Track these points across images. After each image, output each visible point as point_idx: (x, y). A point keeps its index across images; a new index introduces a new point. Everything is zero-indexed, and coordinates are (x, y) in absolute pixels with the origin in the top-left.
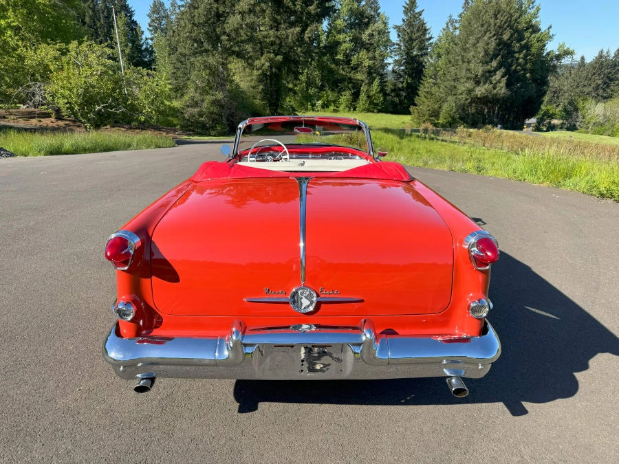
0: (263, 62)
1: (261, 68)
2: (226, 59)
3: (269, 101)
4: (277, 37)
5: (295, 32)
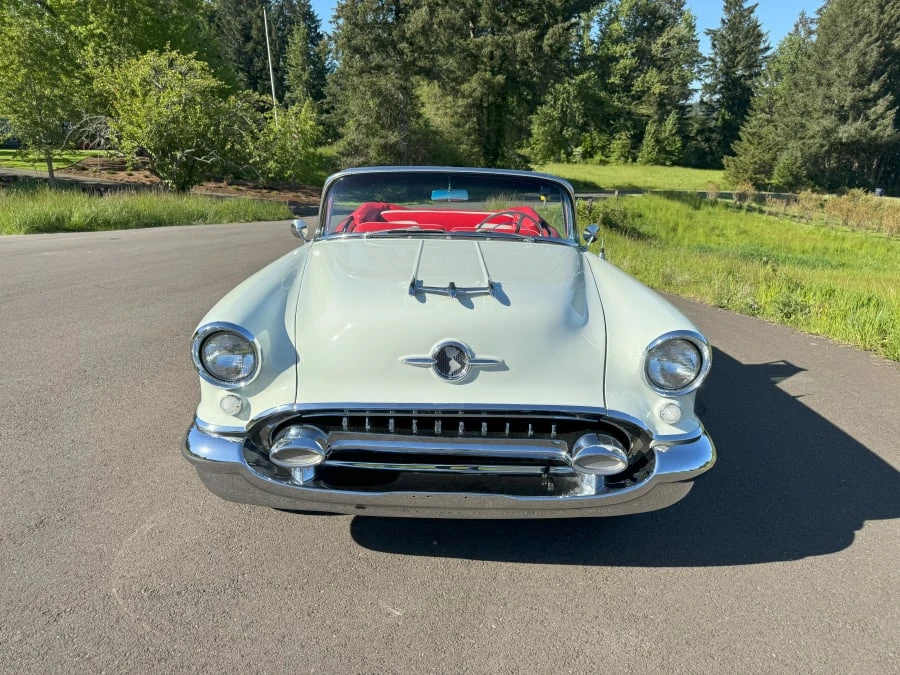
0: (473, 85)
1: (470, 96)
2: (407, 80)
3: (484, 147)
4: (498, 46)
5: (527, 36)
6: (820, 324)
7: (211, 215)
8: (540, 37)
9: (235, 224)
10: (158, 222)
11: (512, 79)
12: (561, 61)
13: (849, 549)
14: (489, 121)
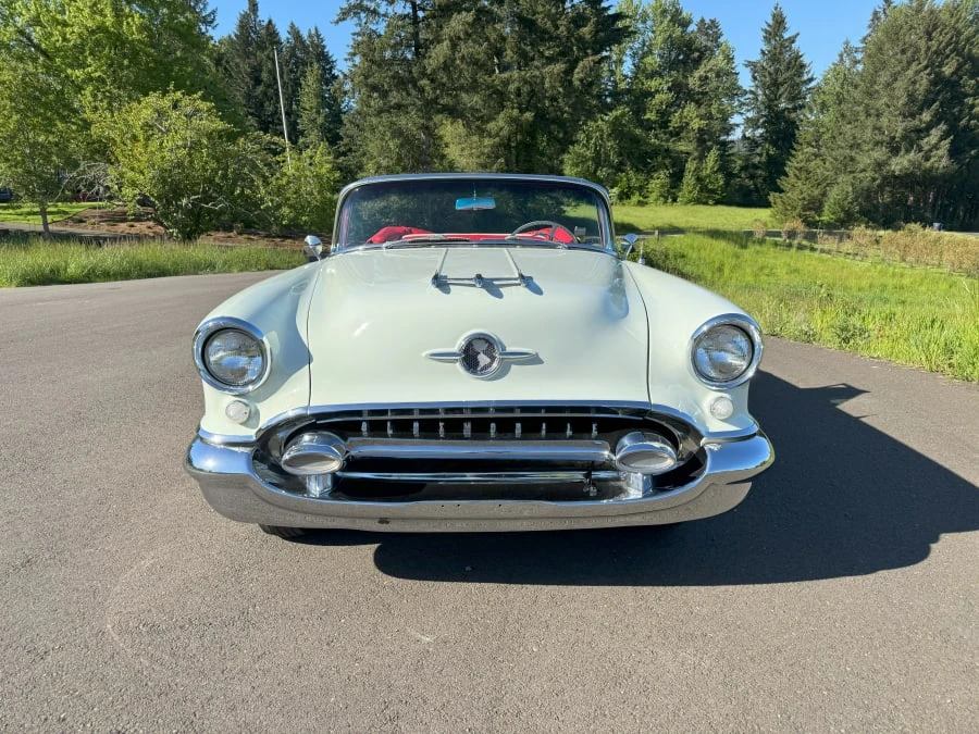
0: (500, 124)
1: (497, 135)
2: (430, 119)
4: (526, 82)
5: (555, 71)
6: (881, 349)
7: (219, 264)
8: (569, 71)
9: (245, 273)
10: (161, 272)
11: (541, 116)
12: (593, 97)
13: (925, 562)
14: (517, 162)
